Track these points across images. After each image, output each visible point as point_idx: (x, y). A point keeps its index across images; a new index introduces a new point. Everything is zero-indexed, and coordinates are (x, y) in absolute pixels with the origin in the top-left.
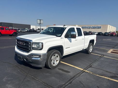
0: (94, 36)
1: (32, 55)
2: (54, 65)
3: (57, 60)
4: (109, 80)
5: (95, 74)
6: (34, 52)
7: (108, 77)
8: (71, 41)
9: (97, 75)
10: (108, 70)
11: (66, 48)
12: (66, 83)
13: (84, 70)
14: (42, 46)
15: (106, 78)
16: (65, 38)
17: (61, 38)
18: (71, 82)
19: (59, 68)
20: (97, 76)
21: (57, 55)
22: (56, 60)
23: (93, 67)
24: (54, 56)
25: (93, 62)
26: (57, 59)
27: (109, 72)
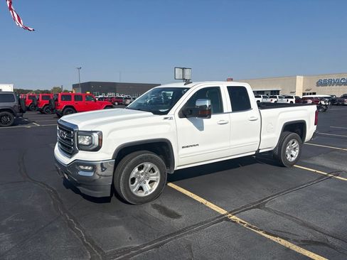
0: (306, 110)
1: (78, 163)
2: (142, 194)
3: (154, 181)
4: (288, 249)
5: (254, 228)
6: (81, 155)
7: (295, 242)
8: (201, 128)
9: (261, 233)
10: (312, 222)
11: (183, 147)
12: (144, 245)
13: (230, 215)
14: (100, 140)
15: (283, 242)
16: (180, 117)
17: (166, 118)
18: (162, 244)
19: (159, 203)
20: (259, 234)
21: (149, 165)
22: (148, 182)
23: (267, 209)
24: (140, 169)
25: (278, 194)
26: (153, 178)
27: (311, 227)
